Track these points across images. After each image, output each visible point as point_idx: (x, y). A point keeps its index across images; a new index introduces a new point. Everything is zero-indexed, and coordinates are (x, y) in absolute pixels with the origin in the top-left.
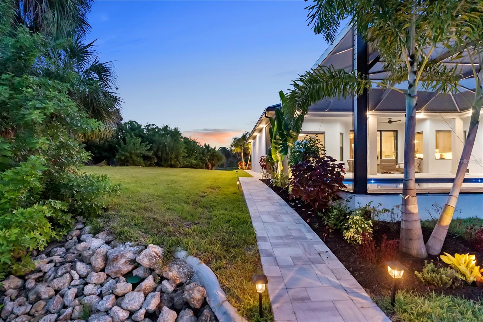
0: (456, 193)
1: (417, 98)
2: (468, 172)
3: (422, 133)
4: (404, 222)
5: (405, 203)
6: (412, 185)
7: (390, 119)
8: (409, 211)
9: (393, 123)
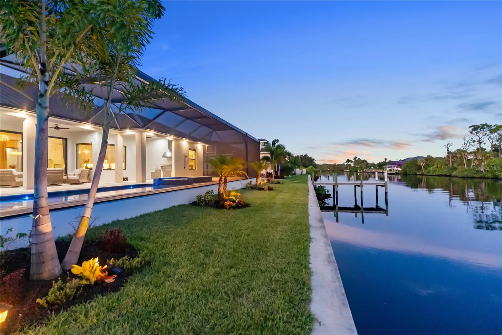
0: (90, 205)
1: (48, 110)
2: (127, 180)
3: (91, 144)
4: (34, 245)
5: (36, 223)
6: (44, 202)
7: (57, 125)
8: (40, 232)
9: (60, 130)
